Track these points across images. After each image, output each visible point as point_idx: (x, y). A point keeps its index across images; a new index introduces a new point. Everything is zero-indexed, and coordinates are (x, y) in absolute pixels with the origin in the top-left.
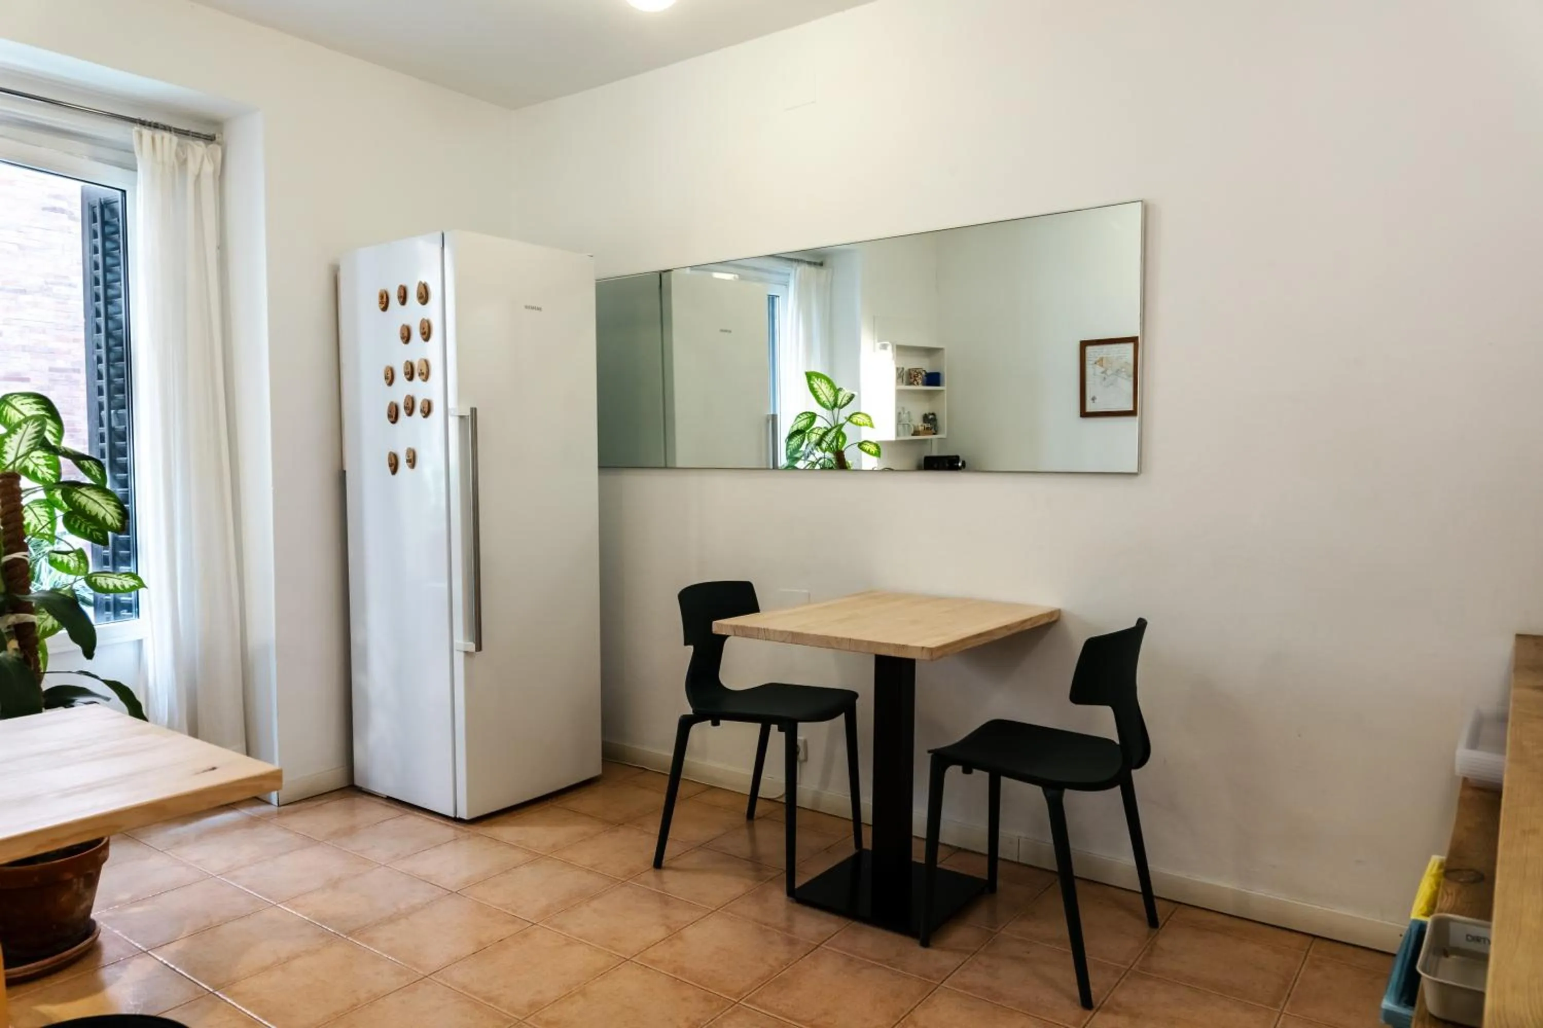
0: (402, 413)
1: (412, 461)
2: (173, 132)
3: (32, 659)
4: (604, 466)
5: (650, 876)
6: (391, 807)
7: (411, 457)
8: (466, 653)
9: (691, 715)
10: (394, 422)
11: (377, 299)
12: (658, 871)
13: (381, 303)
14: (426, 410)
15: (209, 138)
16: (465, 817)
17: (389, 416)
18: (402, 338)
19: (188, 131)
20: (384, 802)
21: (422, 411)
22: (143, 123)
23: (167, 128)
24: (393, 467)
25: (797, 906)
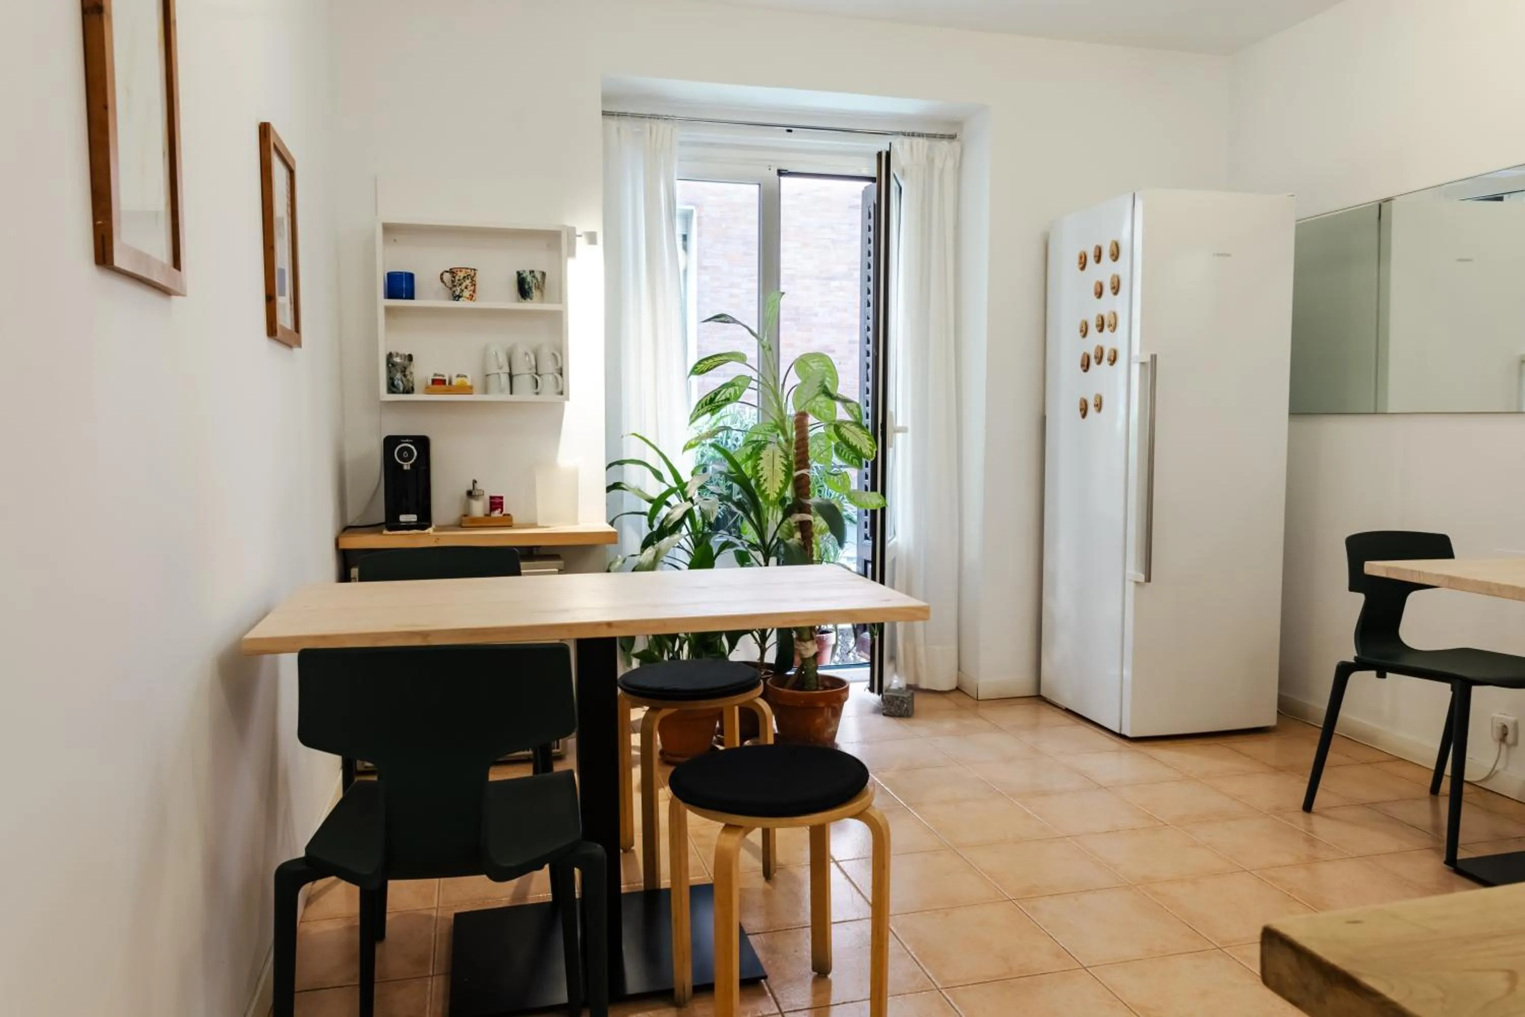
0: (1093, 362)
1: (1099, 407)
2: (925, 138)
3: (809, 548)
4: (1295, 412)
5: (1300, 817)
6: (1069, 718)
7: (1098, 402)
8: (1137, 583)
9: (1352, 663)
10: (1085, 371)
11: (1077, 260)
12: (1306, 814)
13: (1080, 263)
14: (1112, 358)
15: (952, 137)
16: (1129, 734)
17: (1082, 366)
18: (1096, 294)
19: (936, 135)
20: (1063, 713)
21: (1109, 359)
22: (904, 134)
23: (921, 135)
24: (1083, 412)
25: (1456, 877)
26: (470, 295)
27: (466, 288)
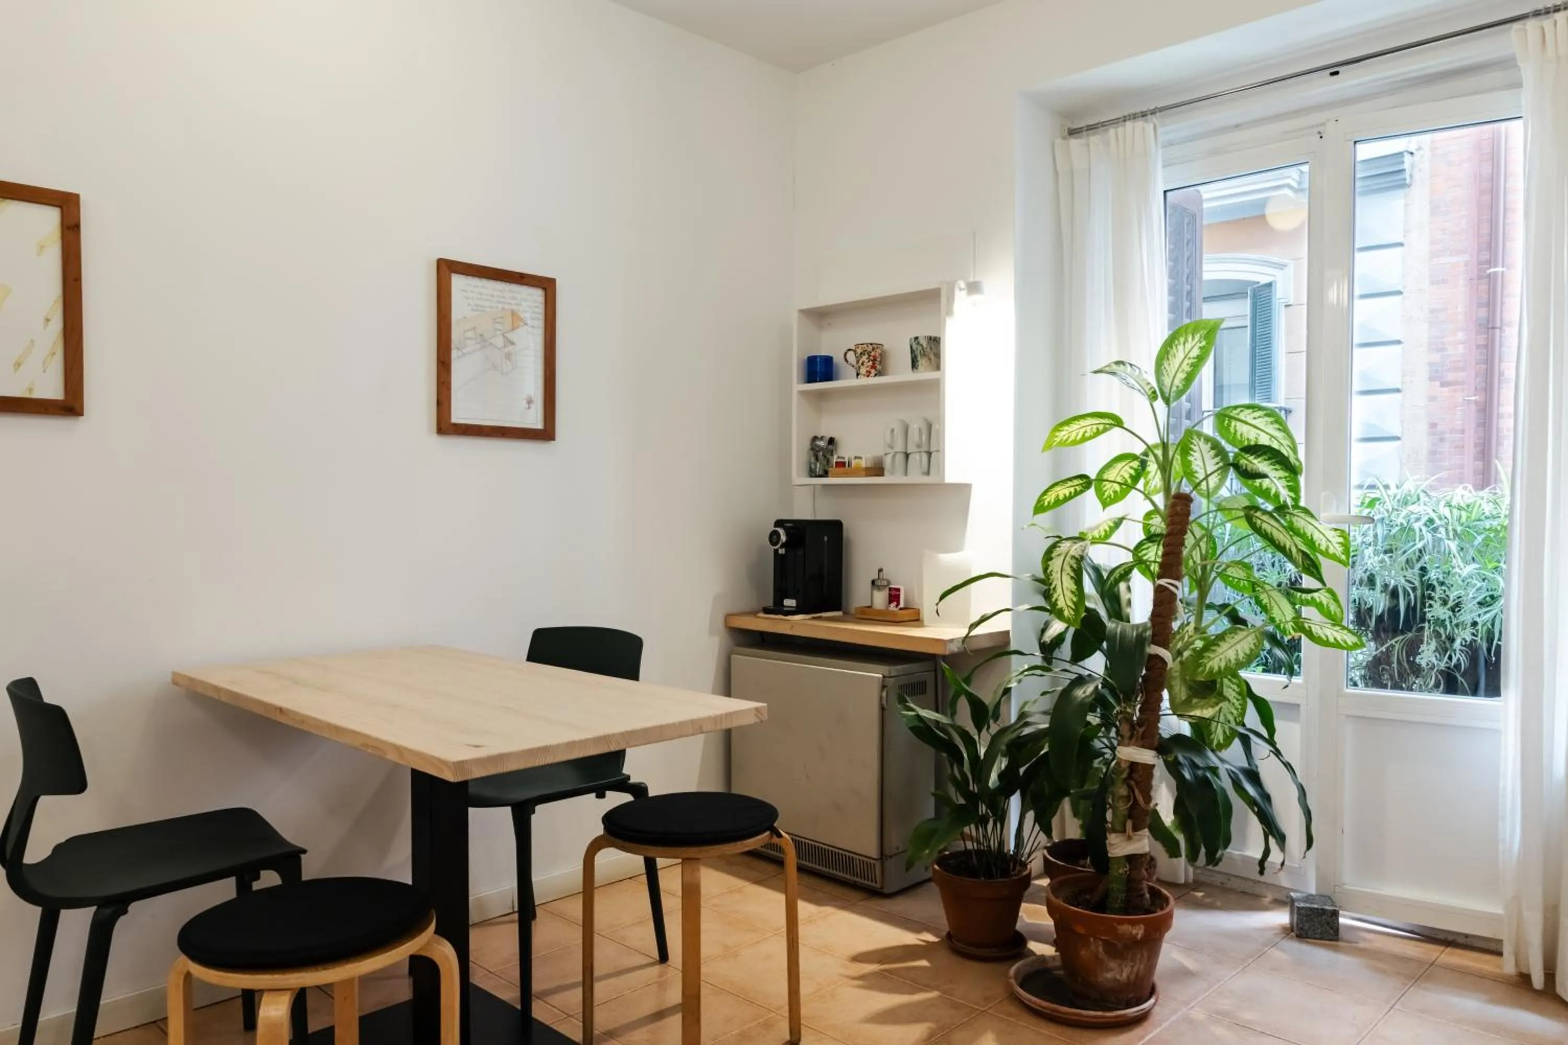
26: (867, 371)
27: (863, 364)
